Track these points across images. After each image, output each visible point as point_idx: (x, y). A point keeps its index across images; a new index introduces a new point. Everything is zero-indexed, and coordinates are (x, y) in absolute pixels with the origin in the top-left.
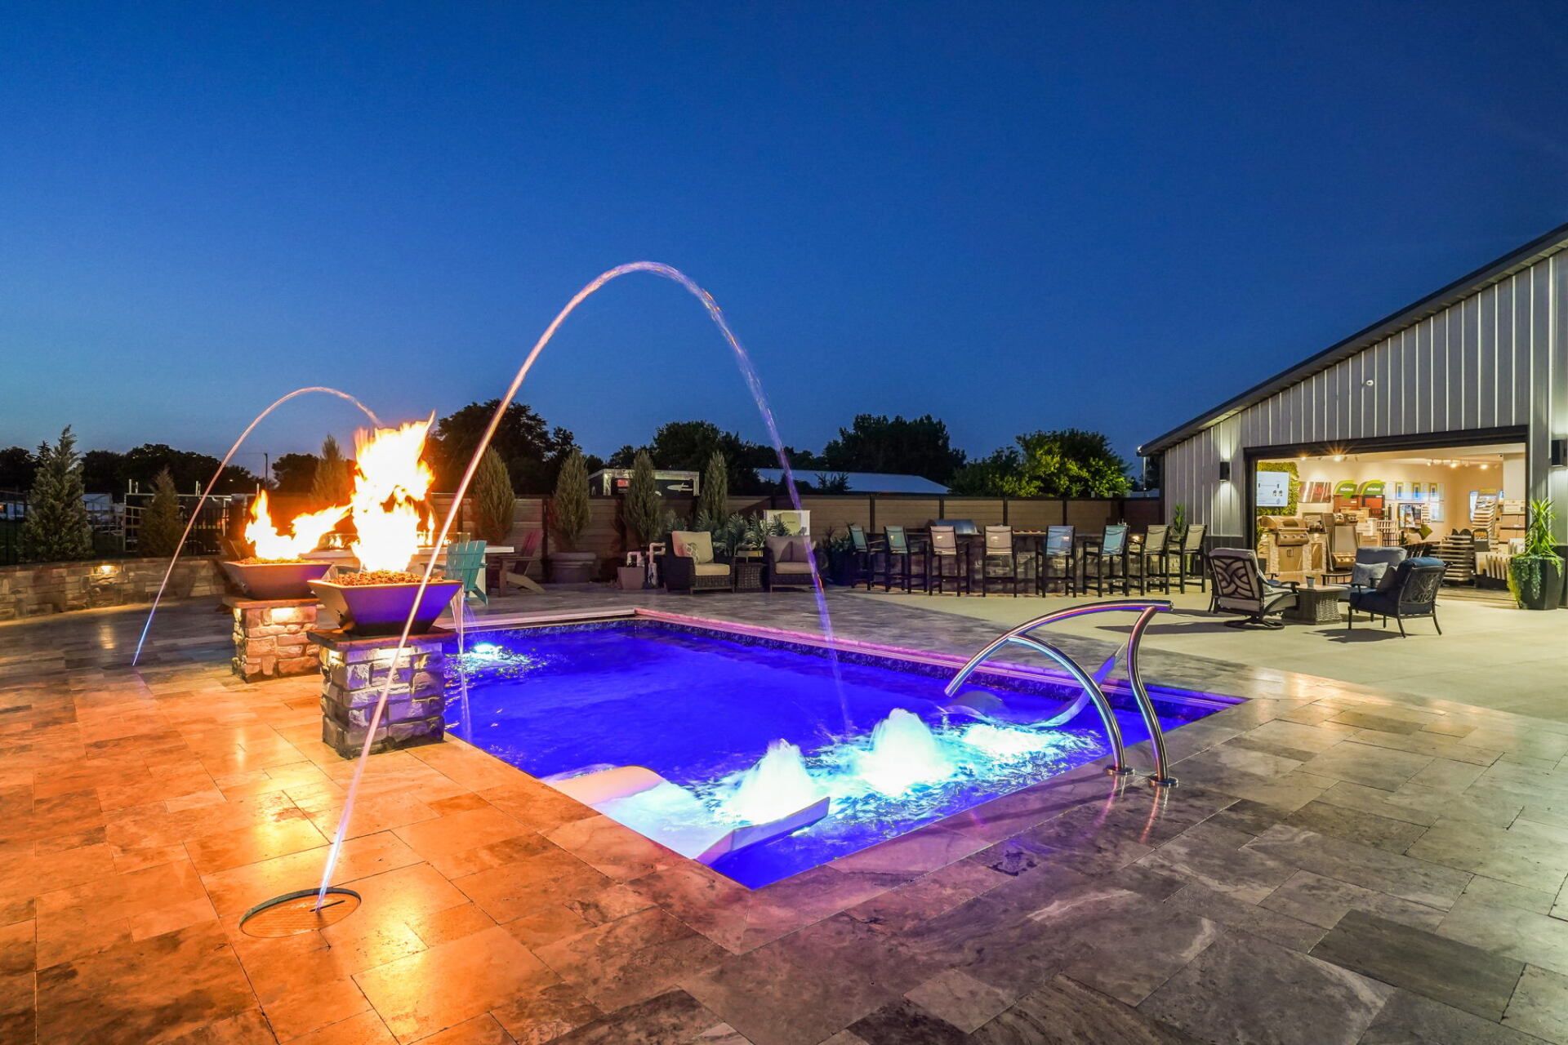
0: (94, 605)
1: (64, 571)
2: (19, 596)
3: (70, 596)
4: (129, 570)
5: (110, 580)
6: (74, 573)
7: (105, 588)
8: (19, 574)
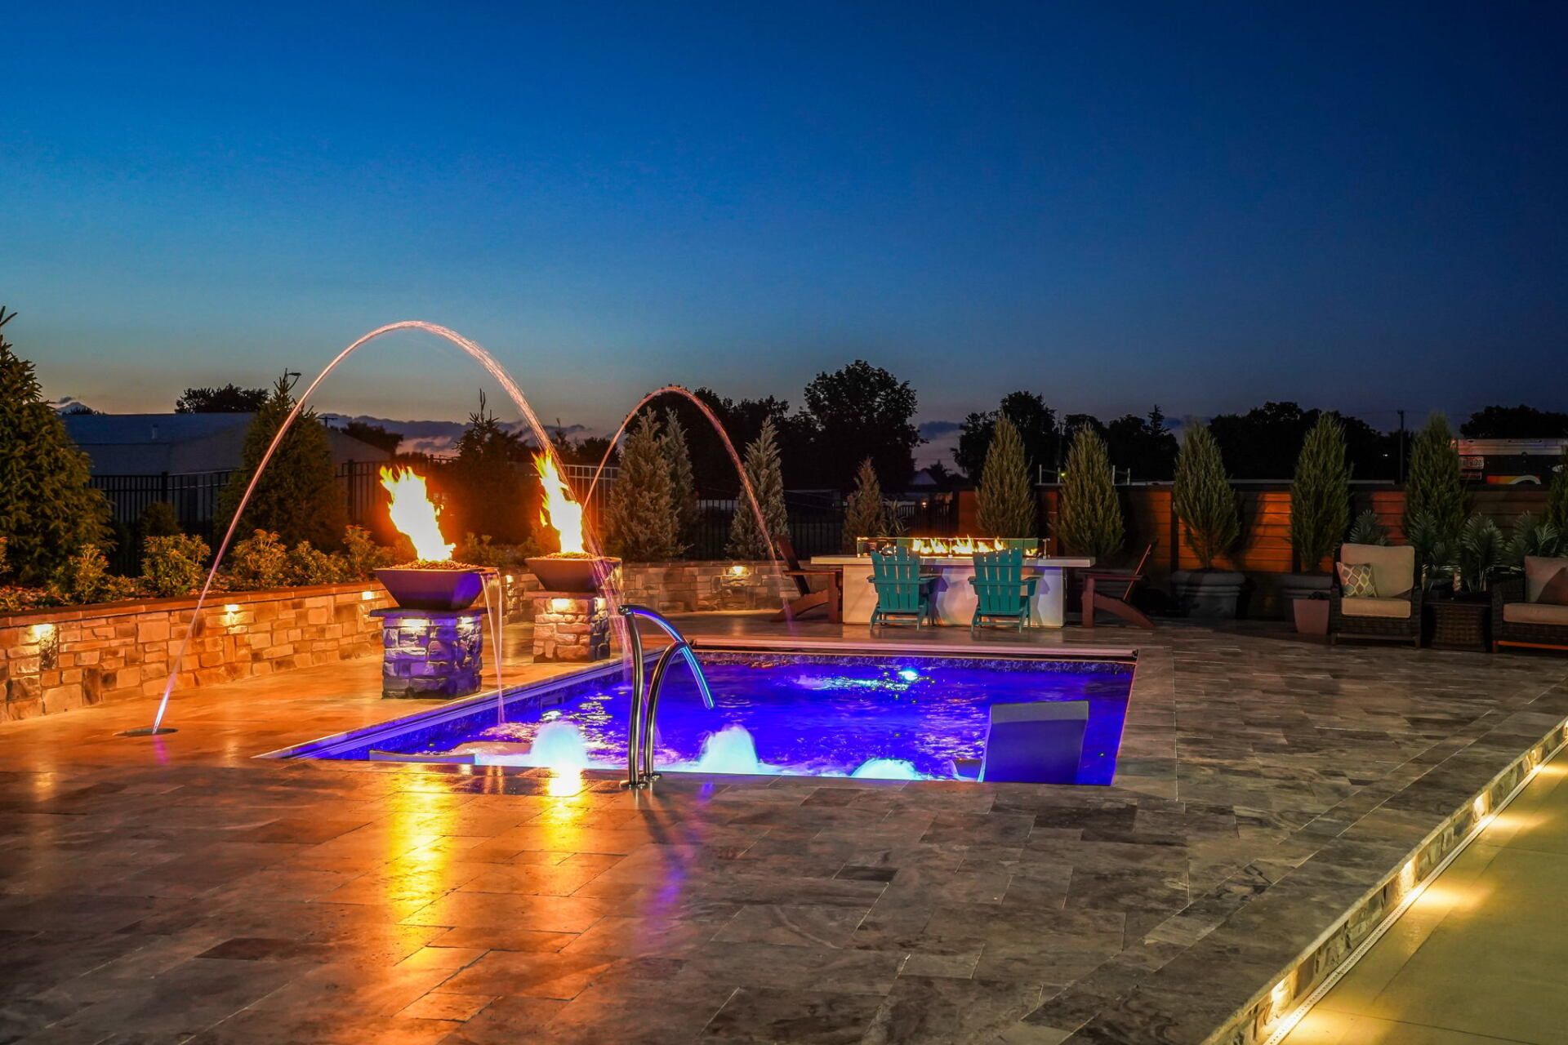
0: (725, 607)
1: (696, 570)
2: (650, 591)
3: (701, 596)
4: (761, 572)
5: (742, 582)
6: (705, 572)
7: (736, 591)
8: (651, 570)
